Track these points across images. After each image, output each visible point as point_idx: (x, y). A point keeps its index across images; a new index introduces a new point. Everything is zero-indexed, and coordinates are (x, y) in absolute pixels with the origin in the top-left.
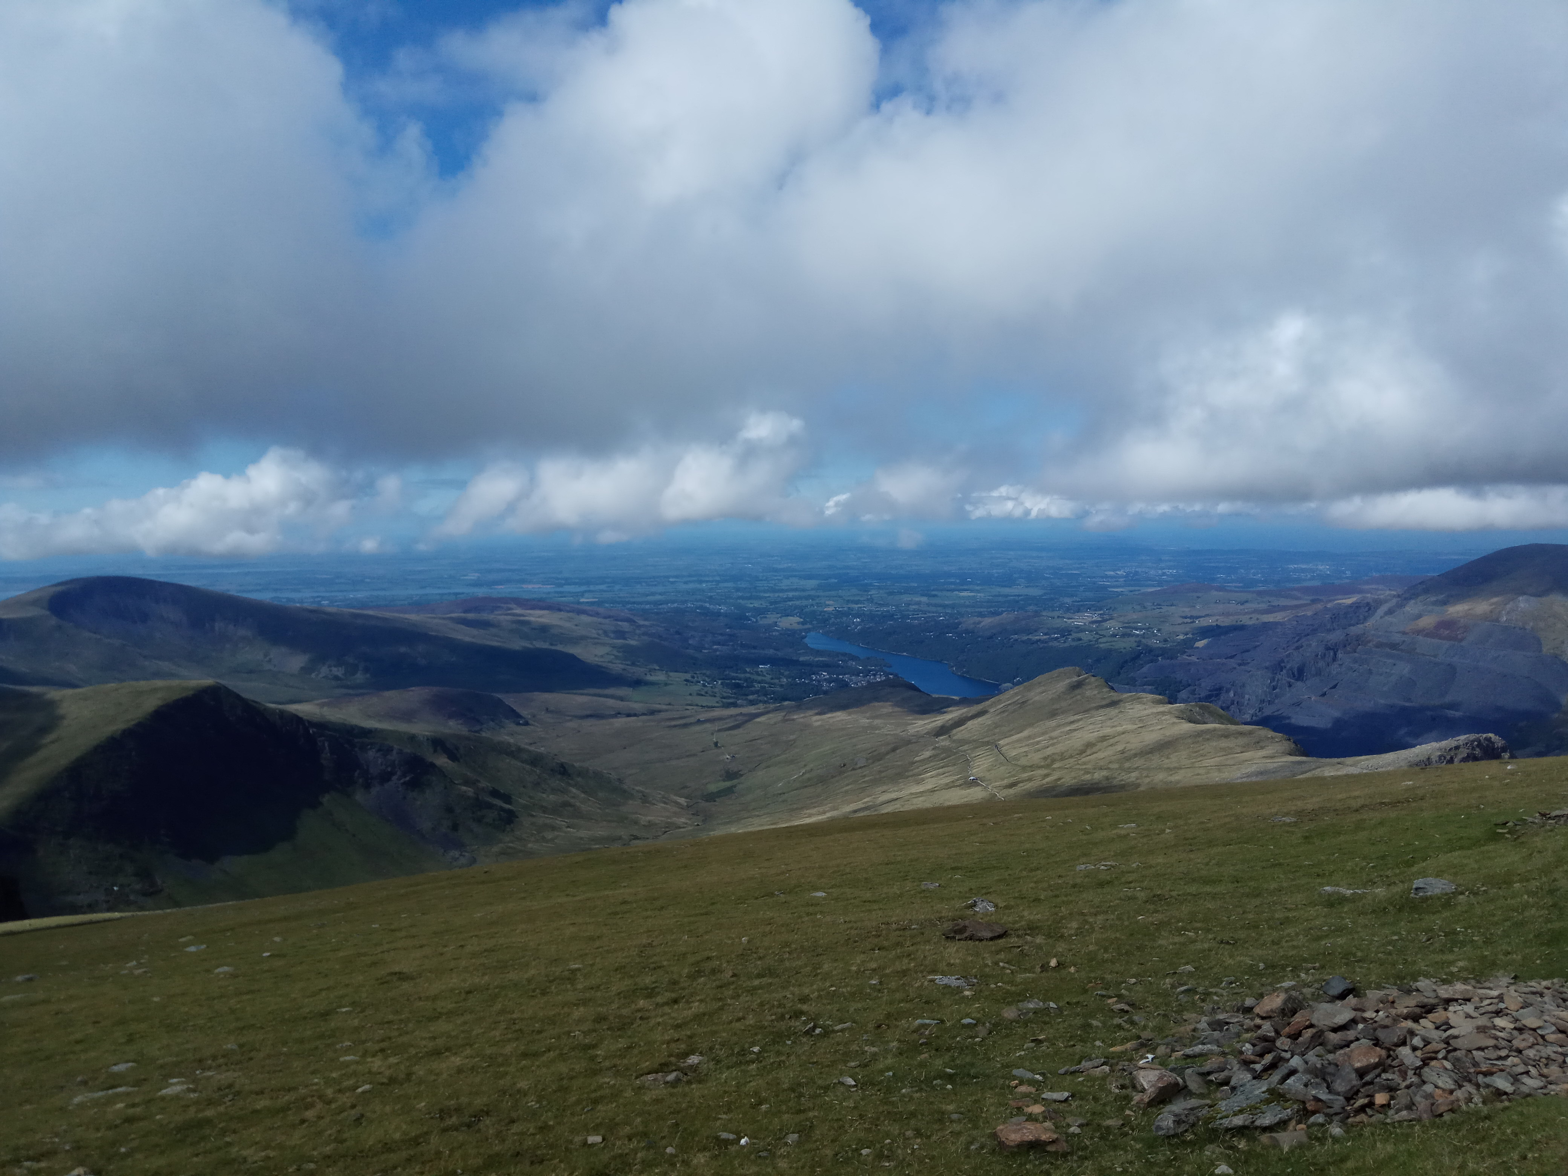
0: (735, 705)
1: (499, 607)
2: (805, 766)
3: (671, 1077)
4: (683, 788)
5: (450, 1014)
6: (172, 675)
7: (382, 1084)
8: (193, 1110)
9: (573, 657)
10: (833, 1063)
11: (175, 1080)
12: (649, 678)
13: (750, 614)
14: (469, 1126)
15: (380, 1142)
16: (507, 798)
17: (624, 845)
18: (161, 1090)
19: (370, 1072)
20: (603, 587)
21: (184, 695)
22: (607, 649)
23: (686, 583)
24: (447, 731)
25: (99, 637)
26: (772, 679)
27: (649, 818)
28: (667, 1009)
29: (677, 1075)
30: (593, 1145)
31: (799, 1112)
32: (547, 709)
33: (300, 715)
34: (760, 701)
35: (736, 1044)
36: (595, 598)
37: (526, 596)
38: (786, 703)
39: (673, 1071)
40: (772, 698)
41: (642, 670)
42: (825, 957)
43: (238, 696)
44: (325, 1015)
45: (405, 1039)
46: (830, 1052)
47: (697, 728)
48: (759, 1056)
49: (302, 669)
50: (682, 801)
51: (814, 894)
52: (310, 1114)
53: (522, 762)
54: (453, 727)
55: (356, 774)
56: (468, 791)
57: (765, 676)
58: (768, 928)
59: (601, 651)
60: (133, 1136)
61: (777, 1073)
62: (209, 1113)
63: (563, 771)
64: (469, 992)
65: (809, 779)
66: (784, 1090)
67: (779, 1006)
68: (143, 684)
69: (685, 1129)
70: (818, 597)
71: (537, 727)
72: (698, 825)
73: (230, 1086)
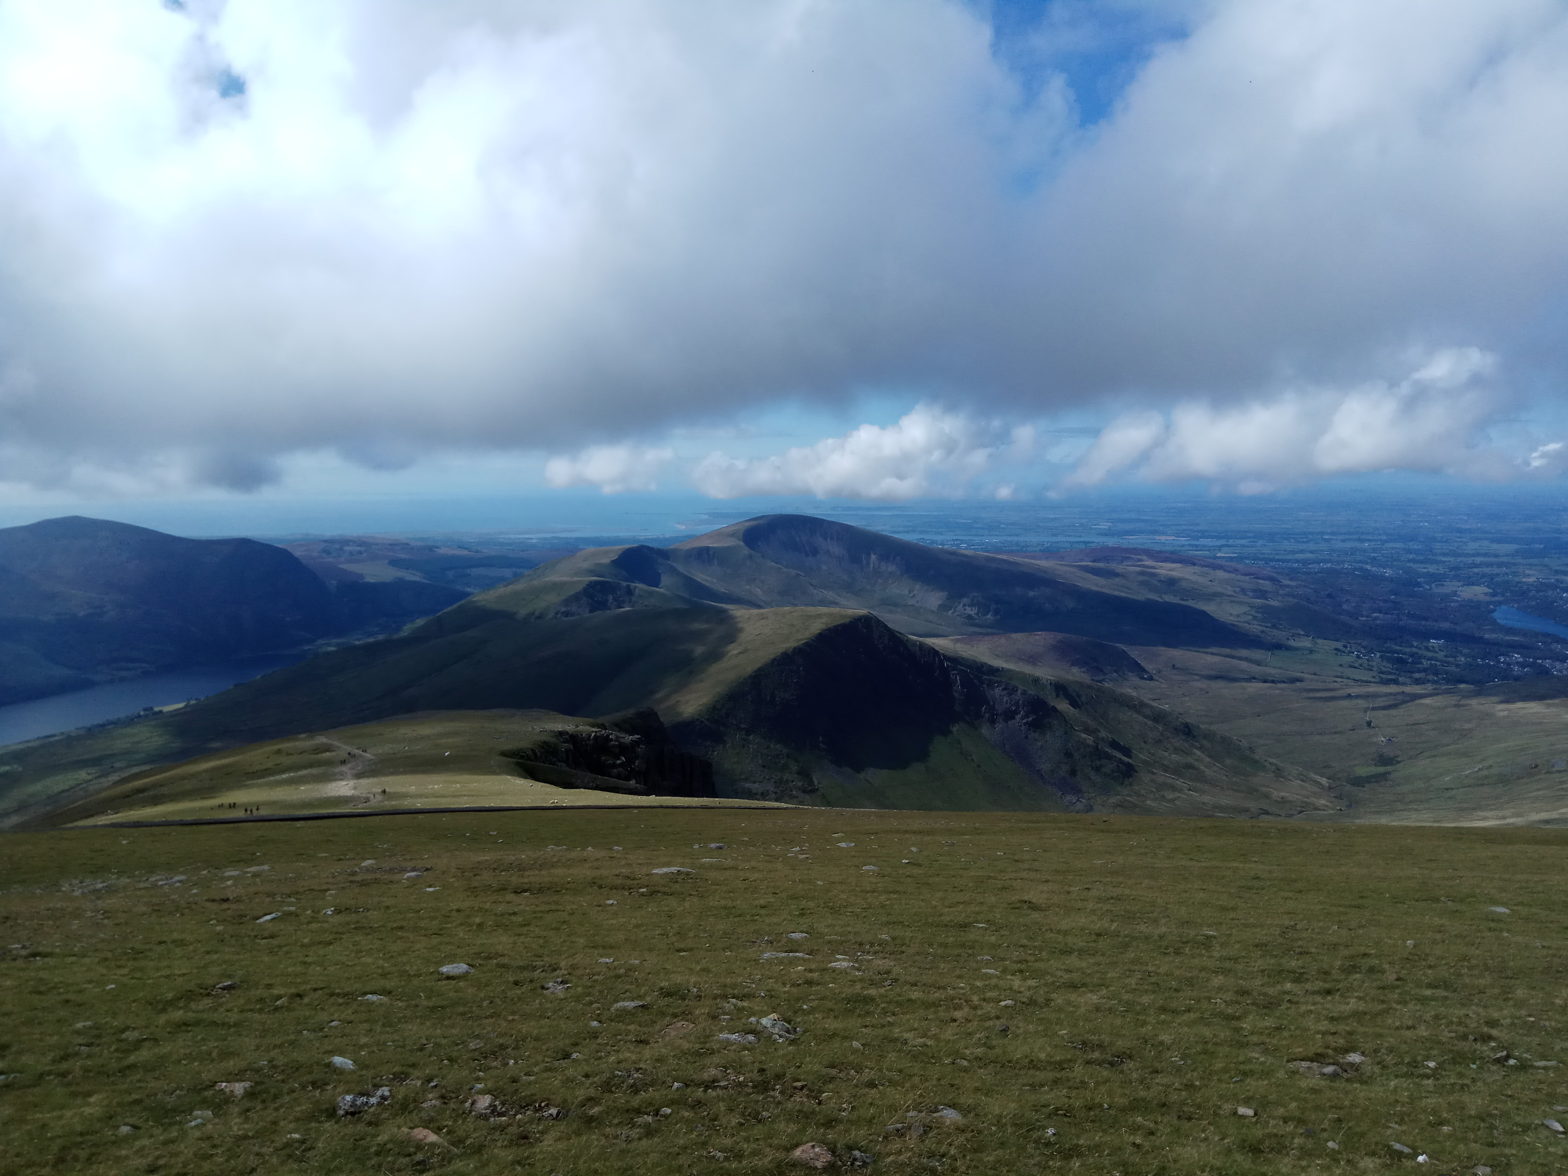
0: (1396, 682)
1: (1129, 558)
2: (1483, 760)
3: (1329, 1069)
4: (1325, 767)
5: (1082, 952)
6: (835, 604)
7: (1023, 1003)
8: (858, 986)
9: (1204, 614)
10: (1534, 1102)
11: (841, 957)
12: (1292, 643)
13: (1422, 580)
14: (1112, 1064)
15: (1026, 1057)
16: (1127, 752)
17: (1252, 818)
18: (831, 962)
19: (1011, 989)
20: (1243, 542)
21: (843, 621)
22: (1245, 609)
23: (1343, 541)
24: (1071, 678)
25: (779, 566)
26: (1446, 656)
27: (1282, 794)
28: (1318, 999)
29: (1335, 1071)
30: (1243, 1117)
31: (1492, 1145)
32: (1174, 666)
33: (937, 648)
34: (1429, 681)
35: (1407, 1053)
36: (1235, 553)
37: (1157, 548)
38: (1462, 686)
39: (1330, 1064)
40: (1443, 679)
41: (1284, 634)
42: (1518, 982)
43: (886, 627)
44: (964, 926)
45: (1040, 965)
46: (1529, 1089)
47: (1345, 703)
48: (1435, 1074)
49: (940, 606)
50: (1324, 781)
51: (1493, 908)
52: (958, 1014)
53: (1145, 717)
54: (1076, 675)
55: (983, 709)
56: (1090, 740)
57: (1436, 652)
58: (1438, 936)
59: (1236, 610)
60: (812, 997)
61: (1461, 1096)
62: (872, 992)
63: (1188, 731)
64: (1099, 935)
65: (1486, 777)
66: (1470, 1117)
67: (1460, 1023)
68: (812, 610)
69: (1350, 1128)
70: (1515, 564)
71: (1162, 683)
72: (1341, 810)
73: (888, 972)
